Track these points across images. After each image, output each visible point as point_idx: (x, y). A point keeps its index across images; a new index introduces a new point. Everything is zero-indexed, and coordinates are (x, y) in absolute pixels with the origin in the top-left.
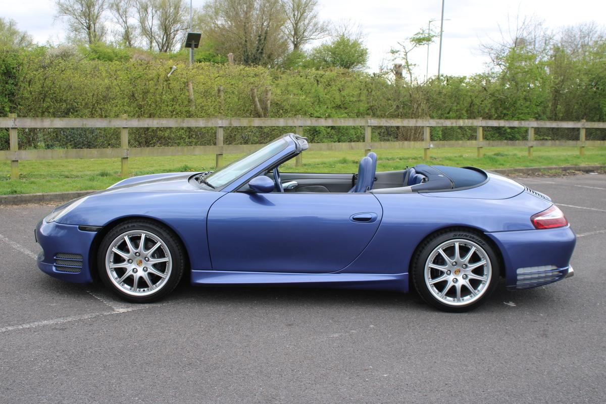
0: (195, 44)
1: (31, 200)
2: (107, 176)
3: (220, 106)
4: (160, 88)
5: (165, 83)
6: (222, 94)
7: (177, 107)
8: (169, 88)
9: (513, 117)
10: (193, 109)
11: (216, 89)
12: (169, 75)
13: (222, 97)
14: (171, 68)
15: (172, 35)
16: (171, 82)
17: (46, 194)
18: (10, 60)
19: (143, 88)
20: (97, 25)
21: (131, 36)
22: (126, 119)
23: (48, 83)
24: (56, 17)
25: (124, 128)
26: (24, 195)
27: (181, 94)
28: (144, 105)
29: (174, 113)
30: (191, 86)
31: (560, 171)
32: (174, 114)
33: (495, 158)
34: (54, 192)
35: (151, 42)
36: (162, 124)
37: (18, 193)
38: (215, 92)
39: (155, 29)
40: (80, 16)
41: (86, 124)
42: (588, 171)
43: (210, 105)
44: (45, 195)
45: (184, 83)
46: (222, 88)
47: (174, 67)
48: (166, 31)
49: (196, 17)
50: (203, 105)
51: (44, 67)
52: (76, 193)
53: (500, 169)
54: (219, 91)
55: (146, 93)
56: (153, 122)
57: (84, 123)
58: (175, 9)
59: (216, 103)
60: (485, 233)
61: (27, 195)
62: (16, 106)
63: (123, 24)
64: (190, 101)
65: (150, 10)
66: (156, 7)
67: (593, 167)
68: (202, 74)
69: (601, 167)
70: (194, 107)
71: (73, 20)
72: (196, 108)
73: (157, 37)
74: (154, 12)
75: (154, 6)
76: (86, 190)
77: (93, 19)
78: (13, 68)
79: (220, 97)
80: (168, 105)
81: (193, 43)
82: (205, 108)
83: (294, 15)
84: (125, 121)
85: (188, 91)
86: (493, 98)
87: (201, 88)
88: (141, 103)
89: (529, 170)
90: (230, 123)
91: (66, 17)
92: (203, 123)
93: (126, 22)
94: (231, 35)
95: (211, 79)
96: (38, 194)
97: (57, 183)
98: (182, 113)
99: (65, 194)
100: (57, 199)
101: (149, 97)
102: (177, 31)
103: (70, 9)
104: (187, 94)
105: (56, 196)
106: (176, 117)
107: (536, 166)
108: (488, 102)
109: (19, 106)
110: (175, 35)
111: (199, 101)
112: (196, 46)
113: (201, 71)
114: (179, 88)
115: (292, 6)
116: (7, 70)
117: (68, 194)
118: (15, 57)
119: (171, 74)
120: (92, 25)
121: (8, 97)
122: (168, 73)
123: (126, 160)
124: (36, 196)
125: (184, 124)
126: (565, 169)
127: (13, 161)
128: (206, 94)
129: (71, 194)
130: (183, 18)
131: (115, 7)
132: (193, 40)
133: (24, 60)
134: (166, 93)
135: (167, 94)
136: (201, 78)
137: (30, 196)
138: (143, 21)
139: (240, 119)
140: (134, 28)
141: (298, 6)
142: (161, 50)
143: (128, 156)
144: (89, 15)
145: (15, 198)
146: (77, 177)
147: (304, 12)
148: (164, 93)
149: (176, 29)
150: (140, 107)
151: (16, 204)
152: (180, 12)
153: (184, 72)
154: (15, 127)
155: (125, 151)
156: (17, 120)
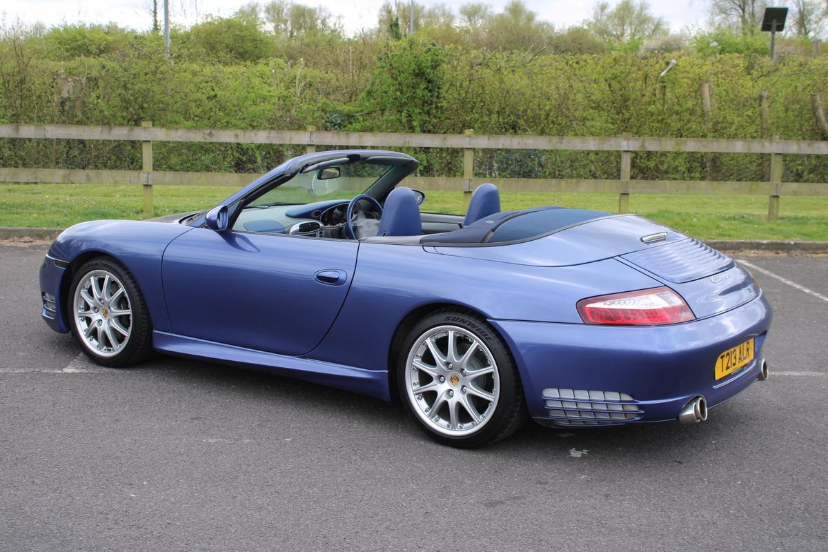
0: (777, 26)
6: (766, 104)
12: (662, 74)
14: (668, 63)
22: (470, 136)
25: (468, 149)
36: (526, 144)
41: (409, 142)
46: (765, 94)
47: (674, 61)
56: (511, 141)
57: (407, 140)
60: (488, 320)
81: (775, 23)
84: (468, 140)
90: (643, 146)
92: (594, 145)
112: (781, 29)
119: (668, 72)
122: (663, 71)
123: (469, 195)
125: (563, 145)
132: (773, 19)
139: (660, 140)
143: (471, 189)
154: (312, 144)
155: (467, 182)
156: (314, 135)
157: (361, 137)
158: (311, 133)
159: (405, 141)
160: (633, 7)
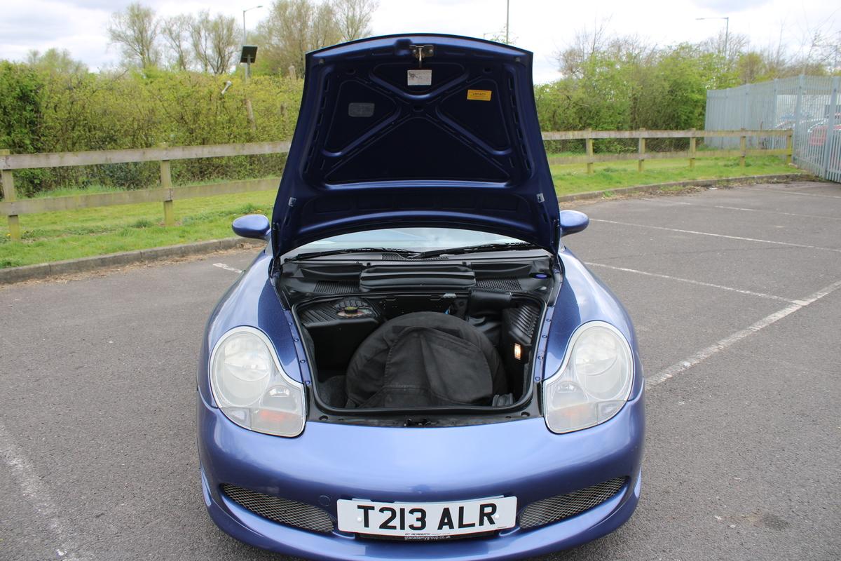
0: (251, 59)
1: (33, 275)
2: (145, 226)
3: (284, 126)
4: (214, 108)
5: (219, 102)
6: (286, 112)
7: (235, 129)
8: (224, 107)
9: (597, 127)
10: (253, 130)
11: (279, 106)
12: (223, 92)
13: (286, 116)
14: (225, 84)
15: (227, 58)
16: (226, 99)
17: (54, 263)
18: (26, 82)
19: (193, 108)
20: (151, 51)
21: (186, 60)
22: (166, 149)
23: (77, 107)
24: (108, 44)
25: (164, 161)
26: (21, 268)
27: (238, 114)
28: (195, 128)
29: (232, 136)
30: (249, 104)
31: (681, 187)
32: (232, 138)
33: (609, 175)
34: (68, 258)
35: (206, 65)
36: (215, 153)
37: (12, 265)
38: (277, 110)
39: (210, 52)
40: (133, 42)
41: (110, 159)
42: (707, 186)
43: (273, 125)
44: (53, 266)
45: (242, 101)
46: (285, 105)
47: (229, 82)
48: (220, 54)
49: (250, 39)
50: (265, 125)
51: (70, 89)
52: (99, 259)
53: (620, 188)
54: (282, 108)
55: (197, 114)
56: (203, 151)
57: (109, 157)
58: (228, 30)
59: (280, 122)
61: (25, 267)
62: (38, 138)
63: (177, 49)
64: (249, 122)
65: (203, 33)
66: (208, 30)
67: (711, 181)
68: (262, 89)
69: (719, 181)
70: (255, 129)
71: (126, 47)
72: (257, 129)
73: (212, 60)
74: (207, 35)
75: (207, 29)
76: (113, 252)
77: (146, 44)
78: (31, 91)
79: (283, 115)
80: (224, 128)
81: (249, 57)
82: (267, 129)
83: (348, 32)
84: (165, 152)
85: (247, 110)
86: (577, 107)
87: (262, 106)
88: (191, 127)
89: (649, 188)
91: (119, 45)
93: (179, 46)
94: (285, 53)
95: (272, 95)
96: (43, 264)
97: (74, 243)
98: (241, 136)
99: (83, 261)
100: (71, 269)
101: (201, 119)
102: (232, 52)
103: (122, 35)
104: (246, 113)
105: (69, 265)
106: (234, 142)
107: (654, 183)
108: (571, 111)
109: (42, 138)
110: (229, 57)
111: (259, 121)
112: (253, 61)
113: (260, 87)
114: (235, 107)
115: (345, 23)
116: (22, 93)
117: (87, 261)
118: (33, 78)
119: (226, 90)
120: (146, 51)
121: (30, 127)
122: (222, 90)
123: (170, 203)
124: (39, 268)
126: (684, 185)
127: (10, 216)
128: (268, 112)
129: (92, 260)
130: (236, 40)
131: (167, 31)
132: (248, 54)
133: (44, 80)
134: (221, 113)
135: (222, 115)
136: (261, 95)
137: (30, 269)
138: (196, 45)
140: (188, 52)
141: (352, 23)
142: (216, 73)
143: (172, 199)
144: (142, 41)
145: (7, 273)
146: (105, 230)
147: (358, 28)
148: (218, 113)
149: (230, 51)
150: (191, 132)
151: (9, 283)
152: (234, 34)
153: (241, 88)
154: (9, 168)
155: (169, 192)
156: (10, 159)
157: (62, 157)
158: (7, 157)
159: (107, 159)
160: (58, 54)
